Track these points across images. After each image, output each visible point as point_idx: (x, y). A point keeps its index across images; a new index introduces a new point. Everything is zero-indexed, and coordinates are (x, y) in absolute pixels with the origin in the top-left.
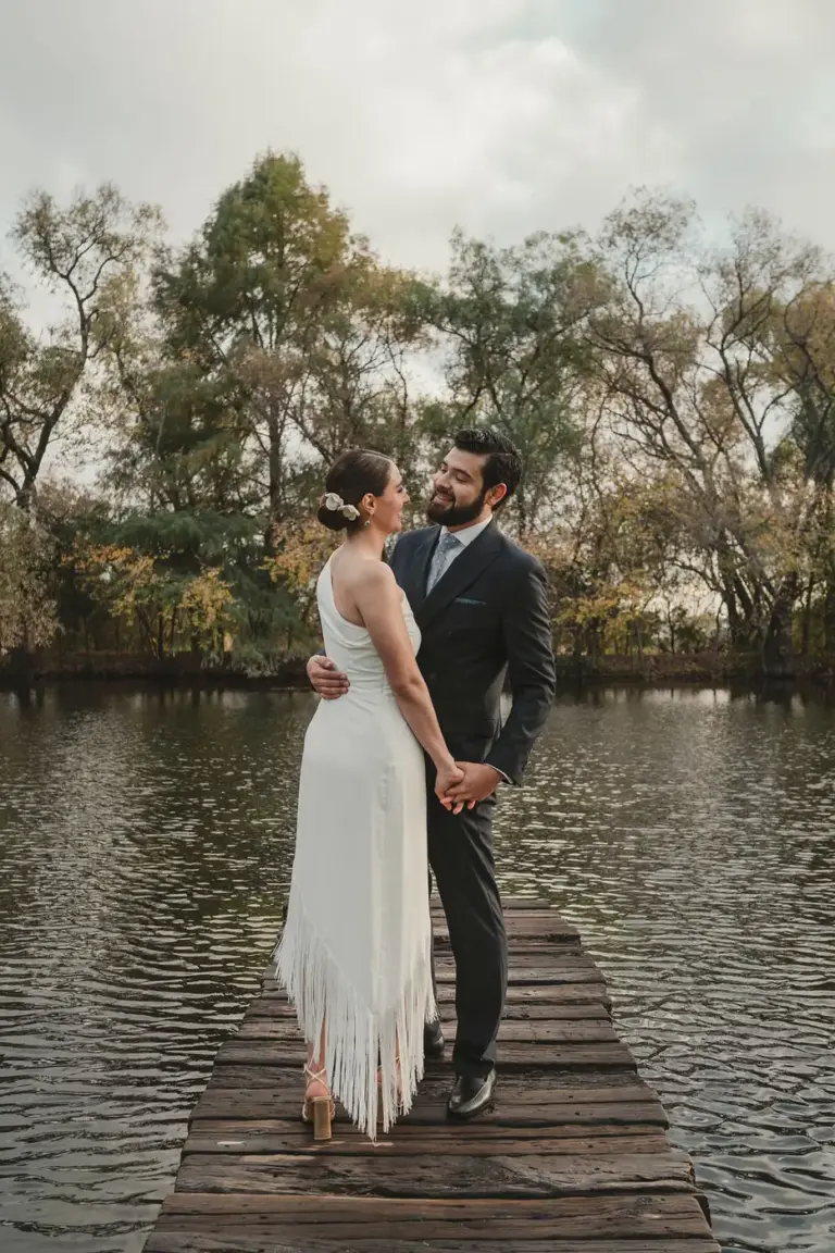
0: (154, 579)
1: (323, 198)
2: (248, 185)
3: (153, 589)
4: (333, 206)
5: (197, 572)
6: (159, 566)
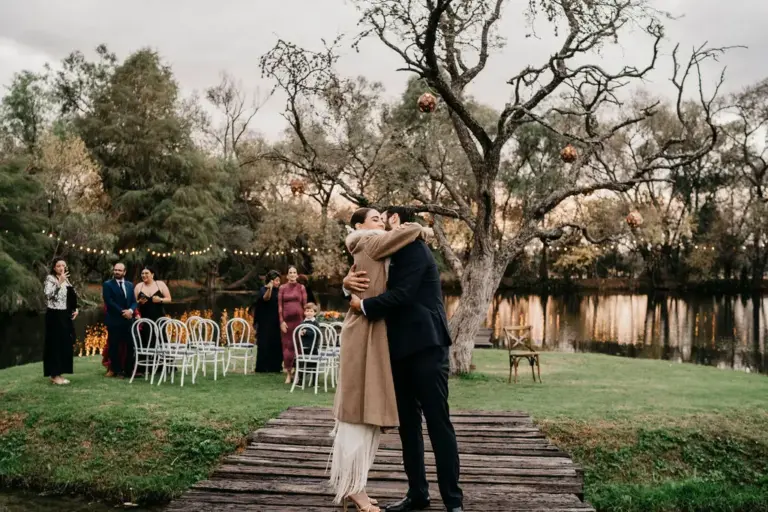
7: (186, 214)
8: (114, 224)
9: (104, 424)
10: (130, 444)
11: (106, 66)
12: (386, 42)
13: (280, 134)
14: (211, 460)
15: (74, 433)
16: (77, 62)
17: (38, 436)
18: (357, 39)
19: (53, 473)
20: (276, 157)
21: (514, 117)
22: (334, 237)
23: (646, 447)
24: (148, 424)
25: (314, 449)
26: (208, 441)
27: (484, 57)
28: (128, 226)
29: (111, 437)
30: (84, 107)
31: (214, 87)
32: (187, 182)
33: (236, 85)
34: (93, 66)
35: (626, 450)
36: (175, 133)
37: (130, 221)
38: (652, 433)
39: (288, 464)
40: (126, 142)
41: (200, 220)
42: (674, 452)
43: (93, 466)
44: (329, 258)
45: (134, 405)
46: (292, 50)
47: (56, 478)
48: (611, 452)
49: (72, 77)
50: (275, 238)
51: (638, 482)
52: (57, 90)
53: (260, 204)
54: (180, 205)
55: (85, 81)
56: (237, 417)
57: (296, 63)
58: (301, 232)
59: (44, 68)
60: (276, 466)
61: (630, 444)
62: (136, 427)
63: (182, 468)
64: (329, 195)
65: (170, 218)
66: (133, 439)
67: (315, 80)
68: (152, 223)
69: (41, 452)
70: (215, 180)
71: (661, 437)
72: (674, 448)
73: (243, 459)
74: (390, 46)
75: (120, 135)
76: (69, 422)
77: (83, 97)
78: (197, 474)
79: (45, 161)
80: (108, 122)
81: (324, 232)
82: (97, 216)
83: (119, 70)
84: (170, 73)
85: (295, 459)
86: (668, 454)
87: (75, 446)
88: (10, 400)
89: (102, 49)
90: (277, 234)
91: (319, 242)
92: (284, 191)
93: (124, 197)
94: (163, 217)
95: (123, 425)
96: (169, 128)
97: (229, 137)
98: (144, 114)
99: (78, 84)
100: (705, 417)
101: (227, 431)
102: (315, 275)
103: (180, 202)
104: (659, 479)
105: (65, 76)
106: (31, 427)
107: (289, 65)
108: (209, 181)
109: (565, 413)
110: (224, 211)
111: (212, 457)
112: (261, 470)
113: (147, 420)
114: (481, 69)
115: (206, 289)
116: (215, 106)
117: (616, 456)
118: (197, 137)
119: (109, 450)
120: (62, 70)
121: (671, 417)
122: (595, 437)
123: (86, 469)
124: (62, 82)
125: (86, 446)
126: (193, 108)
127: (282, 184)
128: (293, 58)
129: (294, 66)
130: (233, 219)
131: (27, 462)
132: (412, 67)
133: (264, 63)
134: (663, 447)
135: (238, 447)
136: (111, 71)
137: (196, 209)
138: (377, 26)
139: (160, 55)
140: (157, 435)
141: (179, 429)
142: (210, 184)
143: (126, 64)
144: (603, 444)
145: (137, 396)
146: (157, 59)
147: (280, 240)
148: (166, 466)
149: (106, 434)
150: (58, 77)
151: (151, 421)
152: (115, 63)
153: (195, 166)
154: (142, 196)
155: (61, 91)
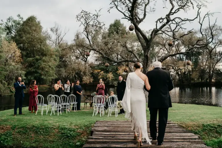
0: (104, 74)
1: (123, 25)
2: (114, 24)
3: (103, 75)
4: (124, 25)
5: (109, 73)
6: (104, 72)
7: (46, 65)
8: (24, 68)
9: (38, 128)
10: (47, 134)
11: (20, 21)
12: (118, 10)
13: (72, 41)
14: (74, 138)
15: (28, 131)
16: (11, 19)
17: (16, 132)
18: (109, 9)
19: (23, 144)
20: (71, 48)
21: (155, 33)
22: (89, 71)
23: (206, 129)
24: (52, 128)
25: (114, 133)
26: (72, 132)
27: (145, 15)
28: (28, 69)
29: (41, 132)
30: (13, 33)
31: (52, 27)
32: (45, 55)
33: (59, 26)
34: (16, 21)
35: (200, 130)
36: (42, 41)
37: (29, 67)
38: (207, 125)
39: (109, 138)
40: (27, 44)
41: (50, 66)
42: (214, 130)
43: (36, 141)
44: (88, 77)
45: (46, 122)
46: (86, 13)
47: (24, 145)
48: (196, 131)
49: (10, 24)
50: (71, 72)
51: (205, 140)
52: (5, 28)
53: (67, 62)
54: (44, 62)
55: (14, 25)
56: (80, 124)
57: (87, 17)
58: (79, 70)
59: (1, 22)
60: (105, 139)
61: (201, 129)
62: (48, 129)
63: (65, 141)
64: (86, 59)
65: (41, 66)
66: (48, 132)
67: (93, 22)
68: (36, 68)
69: (18, 137)
70: (54, 55)
71: (210, 126)
72: (214, 129)
73: (94, 137)
74: (120, 11)
75: (25, 42)
76: (26, 128)
77: (13, 30)
78: (70, 142)
79: (4, 49)
80: (22, 38)
81: (86, 70)
82: (19, 66)
83: (24, 22)
84: (40, 23)
85: (110, 137)
86: (212, 131)
87: (29, 135)
88: (5, 122)
89: (19, 16)
90: (72, 71)
91: (85, 73)
92: (73, 58)
93: (27, 60)
94: (39, 66)
95: (44, 128)
96: (40, 39)
97: (57, 42)
98: (32, 35)
99: (12, 26)
100: (220, 120)
101: (78, 129)
102: (84, 82)
103: (44, 61)
104: (211, 139)
105: (8, 24)
106: (14, 130)
107: (85, 18)
108: (52, 55)
109: (179, 120)
110: (56, 64)
111: (74, 137)
112: (101, 140)
113: (51, 126)
114: (144, 19)
115: (51, 87)
116: (53, 33)
117: (198, 132)
118: (48, 42)
119: (40, 136)
120: (7, 22)
121: (210, 120)
122: (190, 127)
123: (34, 142)
124: (7, 26)
125: (33, 135)
126: (46, 33)
127: (72, 56)
128: (86, 16)
129: (86, 18)
130: (59, 66)
131: (14, 141)
132: (126, 17)
133: (77, 17)
134: (211, 129)
135: (82, 134)
136: (22, 22)
137: (49, 63)
138: (116, 5)
139: (37, 18)
140: (55, 131)
141: (62, 129)
142: (53, 56)
143: (27, 20)
144: (193, 129)
145: (46, 119)
146: (36, 19)
147: (73, 72)
148: (60, 141)
149: (39, 131)
150: (5, 24)
151: (53, 126)
152: (23, 20)
153: (48, 51)
154: (32, 60)
155: (6, 28)
